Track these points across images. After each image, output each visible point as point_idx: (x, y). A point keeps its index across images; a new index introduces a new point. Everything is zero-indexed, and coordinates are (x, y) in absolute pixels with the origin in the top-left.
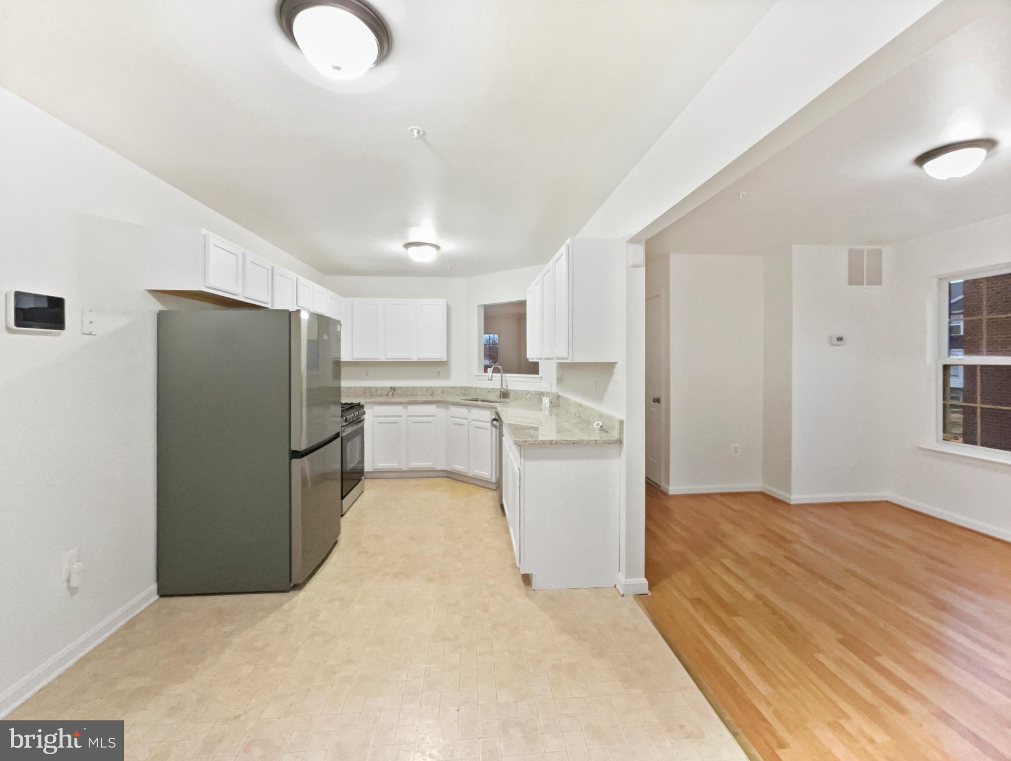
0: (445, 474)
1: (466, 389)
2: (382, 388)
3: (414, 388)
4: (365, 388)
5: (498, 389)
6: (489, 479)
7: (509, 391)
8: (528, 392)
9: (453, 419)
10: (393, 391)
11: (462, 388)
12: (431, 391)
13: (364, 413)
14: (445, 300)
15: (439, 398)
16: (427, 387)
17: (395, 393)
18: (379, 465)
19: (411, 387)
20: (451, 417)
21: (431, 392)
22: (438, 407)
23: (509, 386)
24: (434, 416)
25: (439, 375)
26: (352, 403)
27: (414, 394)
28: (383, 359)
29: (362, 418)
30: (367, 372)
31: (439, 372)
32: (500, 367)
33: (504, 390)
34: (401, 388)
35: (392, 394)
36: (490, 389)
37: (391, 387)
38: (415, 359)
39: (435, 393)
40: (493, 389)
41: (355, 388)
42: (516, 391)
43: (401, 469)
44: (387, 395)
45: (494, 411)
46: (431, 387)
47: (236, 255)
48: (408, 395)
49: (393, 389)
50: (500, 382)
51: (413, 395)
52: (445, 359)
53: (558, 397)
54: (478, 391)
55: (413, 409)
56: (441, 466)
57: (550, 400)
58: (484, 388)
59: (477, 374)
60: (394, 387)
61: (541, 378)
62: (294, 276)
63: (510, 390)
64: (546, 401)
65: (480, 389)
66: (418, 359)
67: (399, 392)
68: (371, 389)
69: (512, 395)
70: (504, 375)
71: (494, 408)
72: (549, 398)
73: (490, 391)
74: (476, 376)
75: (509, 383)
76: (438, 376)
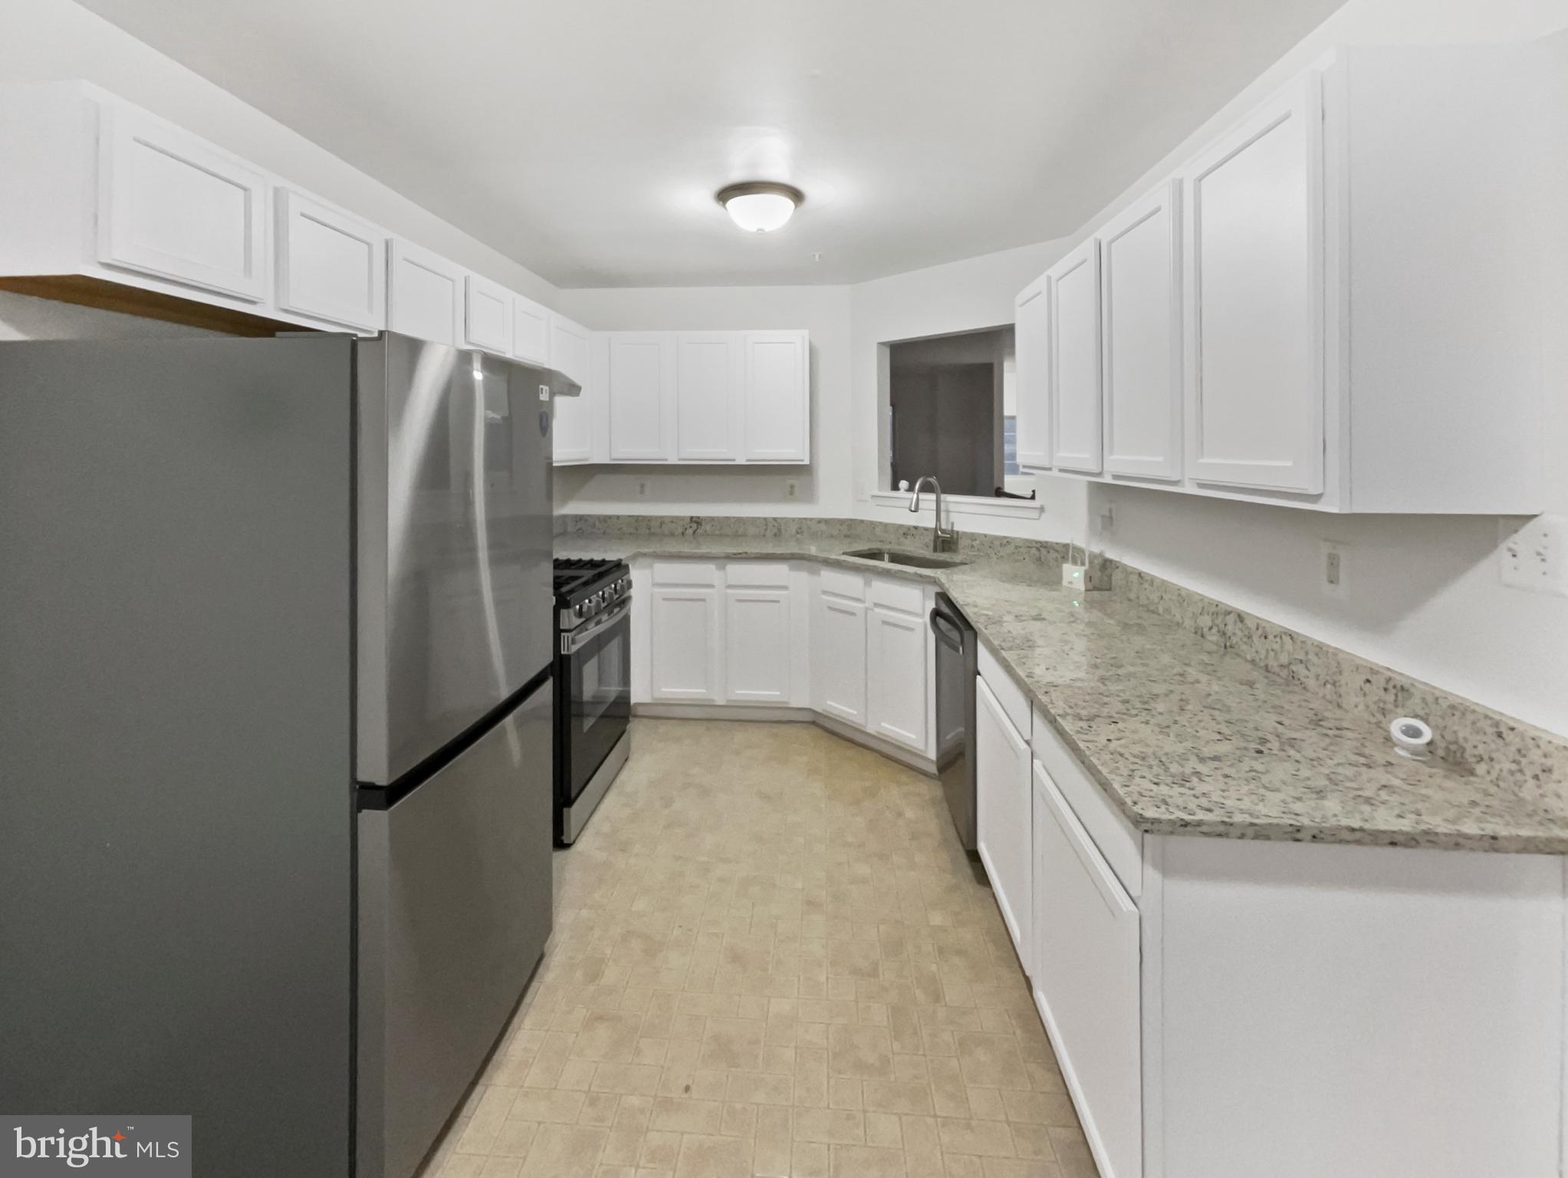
0: (808, 717)
1: (851, 524)
2: (674, 520)
3: (740, 520)
4: (637, 519)
5: (926, 529)
6: (921, 751)
7: (955, 536)
8: (1006, 542)
9: (824, 597)
10: (695, 526)
11: (842, 522)
12: (776, 528)
13: (629, 584)
14: (806, 333)
15: (792, 548)
16: (765, 519)
17: (700, 531)
18: (663, 690)
19: (734, 518)
20: (825, 592)
21: (775, 530)
22: (792, 569)
23: (955, 525)
24: (785, 588)
25: (791, 493)
26: (604, 562)
27: (740, 533)
28: (673, 460)
29: (625, 595)
30: (642, 486)
31: (792, 487)
32: (933, 480)
33: (943, 531)
34: (712, 519)
35: (694, 532)
36: (909, 528)
37: (692, 518)
38: (741, 460)
39: (783, 531)
40: (916, 528)
41: (618, 517)
42: (973, 536)
43: (713, 700)
44: (683, 534)
45: (933, 590)
46: (775, 519)
47: (245, 189)
48: (728, 536)
49: (696, 521)
50: (935, 513)
51: (736, 536)
52: (807, 462)
53: (1106, 565)
54: (878, 530)
55: (738, 571)
56: (800, 699)
57: (1086, 572)
58: (894, 525)
59: (876, 492)
60: (699, 518)
61: (1042, 509)
62: (459, 271)
63: (958, 532)
64: (1074, 575)
65: (886, 526)
66: (748, 460)
67: (708, 528)
68: (649, 520)
69: (962, 543)
70: (943, 497)
71: (934, 582)
72: (1083, 569)
73: (909, 532)
74: (873, 496)
75: (954, 517)
76: (790, 495)
